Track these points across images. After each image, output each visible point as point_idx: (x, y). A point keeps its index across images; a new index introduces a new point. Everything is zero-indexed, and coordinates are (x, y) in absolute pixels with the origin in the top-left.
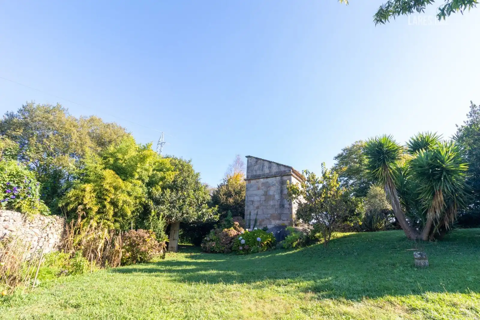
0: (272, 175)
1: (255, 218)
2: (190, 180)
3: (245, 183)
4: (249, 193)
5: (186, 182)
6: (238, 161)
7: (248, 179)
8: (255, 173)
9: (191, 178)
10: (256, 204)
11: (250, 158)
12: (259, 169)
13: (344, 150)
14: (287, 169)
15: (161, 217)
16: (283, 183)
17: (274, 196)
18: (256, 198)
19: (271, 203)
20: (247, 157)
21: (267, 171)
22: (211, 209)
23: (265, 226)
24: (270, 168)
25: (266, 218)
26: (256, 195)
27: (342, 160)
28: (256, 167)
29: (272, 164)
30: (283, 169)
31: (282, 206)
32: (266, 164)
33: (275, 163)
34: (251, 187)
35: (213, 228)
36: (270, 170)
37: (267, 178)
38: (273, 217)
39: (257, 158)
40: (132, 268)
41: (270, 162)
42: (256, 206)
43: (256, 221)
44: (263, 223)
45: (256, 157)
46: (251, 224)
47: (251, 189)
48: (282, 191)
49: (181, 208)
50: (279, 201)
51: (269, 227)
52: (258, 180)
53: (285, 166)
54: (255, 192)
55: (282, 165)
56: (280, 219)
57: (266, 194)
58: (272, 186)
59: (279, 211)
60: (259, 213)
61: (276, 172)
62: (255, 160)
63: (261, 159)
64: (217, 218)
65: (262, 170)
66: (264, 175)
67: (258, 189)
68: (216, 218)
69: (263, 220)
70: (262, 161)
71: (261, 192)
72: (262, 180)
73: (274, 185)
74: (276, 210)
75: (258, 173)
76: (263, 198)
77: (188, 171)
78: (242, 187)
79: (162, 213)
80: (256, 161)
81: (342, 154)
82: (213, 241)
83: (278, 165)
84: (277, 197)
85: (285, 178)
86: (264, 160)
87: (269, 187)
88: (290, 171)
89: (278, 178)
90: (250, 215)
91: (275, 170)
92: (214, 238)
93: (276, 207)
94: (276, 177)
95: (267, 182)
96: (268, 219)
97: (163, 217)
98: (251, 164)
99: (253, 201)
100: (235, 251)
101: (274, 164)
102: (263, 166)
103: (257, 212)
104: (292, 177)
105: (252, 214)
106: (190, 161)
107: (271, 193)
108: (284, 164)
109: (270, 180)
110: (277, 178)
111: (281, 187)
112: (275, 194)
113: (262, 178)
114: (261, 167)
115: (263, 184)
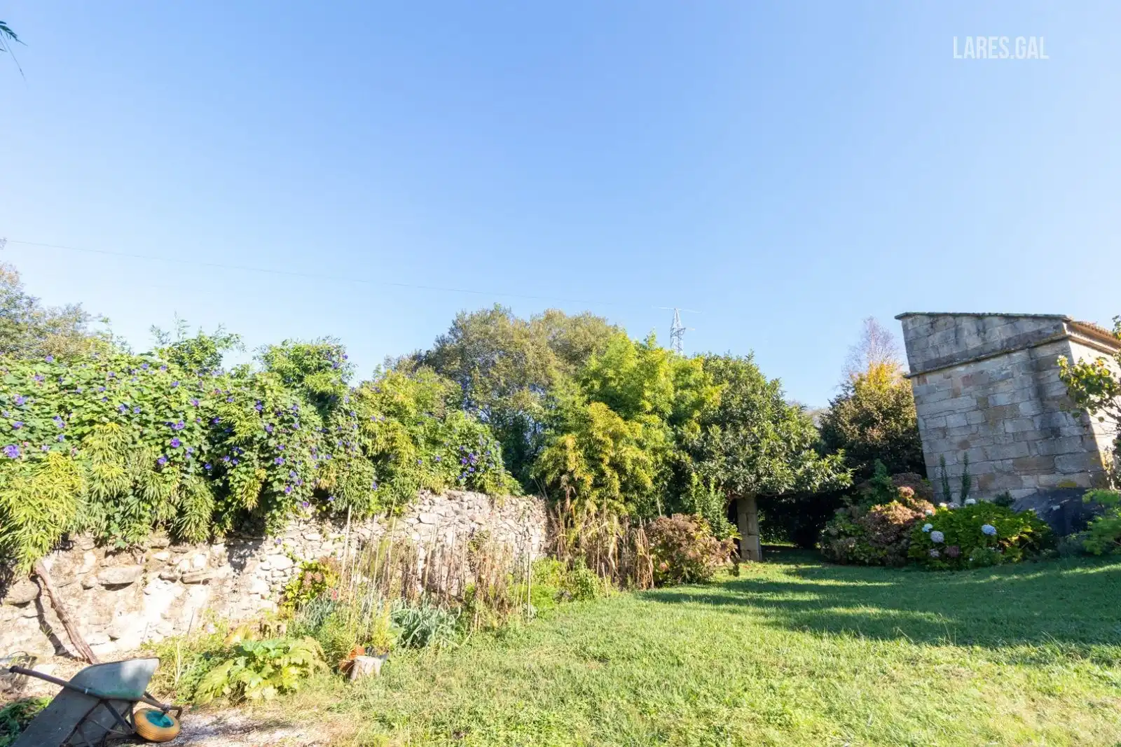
0: (994, 351)
1: (961, 473)
2: (758, 398)
3: (909, 386)
4: (926, 409)
5: (753, 407)
6: (874, 334)
7: (917, 373)
8: (933, 355)
9: (762, 394)
10: (957, 437)
11: (910, 320)
12: (945, 340)
14: (1044, 325)
15: (712, 486)
16: (1038, 368)
17: (1014, 406)
18: (953, 421)
19: (1009, 427)
20: (898, 318)
21: (972, 342)
22: (827, 461)
23: (1002, 493)
24: (981, 331)
25: (1000, 471)
26: (952, 412)
28: (936, 338)
29: (987, 319)
30: (1029, 327)
31: (1052, 432)
32: (967, 325)
33: (996, 315)
34: (931, 391)
35: (841, 504)
36: (984, 340)
37: (978, 360)
38: (1022, 465)
39: (930, 315)
40: (678, 592)
41: (979, 317)
42: (957, 439)
43: (966, 480)
44: (993, 485)
45: (927, 312)
46: (952, 489)
47: (933, 398)
48: (1040, 393)
49: (751, 464)
50: (1037, 421)
51: (1015, 494)
52: (948, 372)
54: (947, 404)
55: (1026, 317)
56: (1052, 470)
57: (984, 405)
58: (1001, 380)
59: (1043, 448)
60: (971, 459)
61: (1009, 340)
62: (927, 320)
63: (945, 315)
64: (847, 479)
65: (957, 343)
66: (965, 354)
67: (956, 395)
68: (843, 480)
69: (991, 477)
70: (951, 319)
71: (965, 402)
72: (962, 369)
73: (1007, 376)
74: (1031, 444)
75: (945, 352)
76: (977, 417)
77: (751, 380)
78: (900, 396)
79: (713, 479)
80: (932, 323)
82: (847, 536)
83: (1008, 318)
84: (1027, 408)
85: (1045, 352)
86: (955, 315)
87: (991, 383)
88: (1059, 327)
89: (1019, 356)
90: (943, 465)
91: (999, 334)
92: (849, 528)
93: (1030, 436)
94: (1008, 353)
95: (982, 372)
96: (1009, 473)
97: (717, 487)
98: (917, 333)
99: (945, 431)
100: (918, 560)
101: (996, 320)
102: (957, 331)
103: (965, 456)
104: (1071, 344)
105: (948, 463)
106: (749, 358)
107: (1002, 399)
108: (1032, 313)
109: (990, 366)
110: (1014, 355)
111: (1036, 380)
112: (1017, 400)
113: (961, 364)
114: (953, 336)
115: (967, 379)
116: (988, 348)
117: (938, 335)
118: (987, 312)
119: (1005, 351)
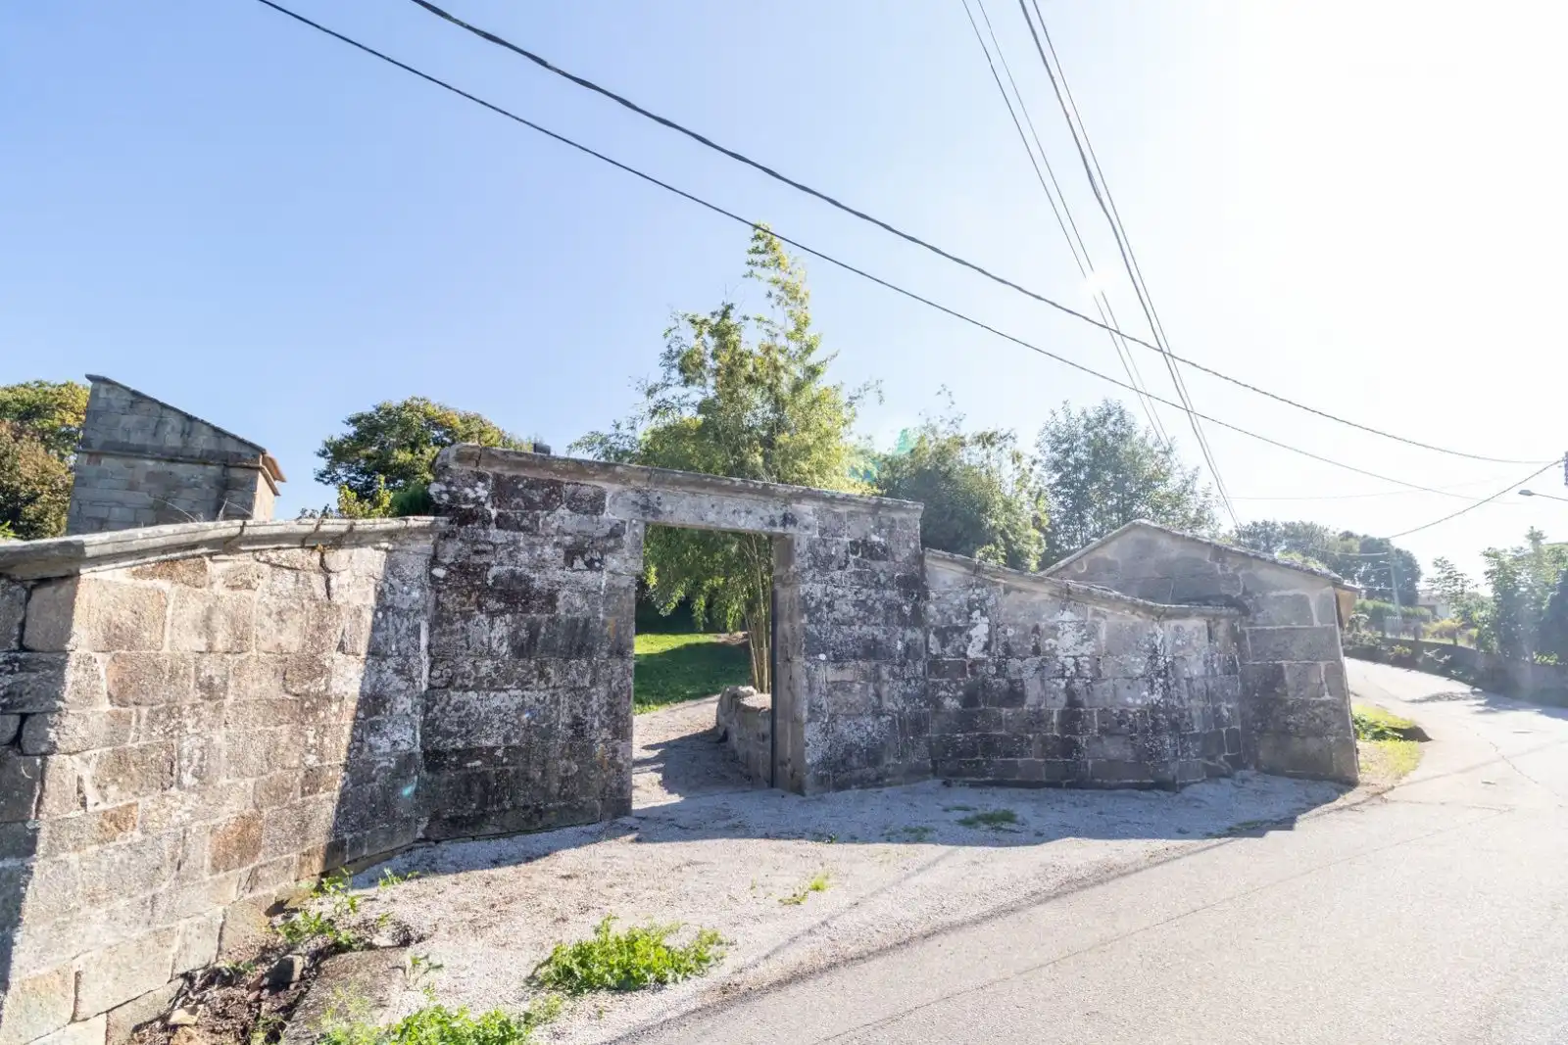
0: (192, 457)
4: (84, 493)
7: (89, 449)
8: (121, 437)
11: (103, 387)
12: (142, 427)
14: (244, 450)
16: (225, 486)
18: (118, 514)
20: (91, 378)
21: (172, 440)
24: (185, 434)
26: (121, 504)
28: (130, 421)
29: (196, 424)
30: (231, 447)
32: (174, 421)
33: (208, 424)
34: (102, 475)
36: (185, 442)
37: (172, 461)
39: (135, 393)
41: (190, 419)
45: (133, 388)
47: (101, 483)
52: (131, 461)
53: (242, 442)
54: (119, 495)
55: (234, 437)
57: (161, 506)
58: (189, 487)
61: (210, 452)
62: (128, 396)
63: (153, 401)
65: (155, 435)
66: (159, 449)
67: (132, 487)
70: (158, 408)
71: (143, 498)
72: (150, 463)
73: (196, 485)
75: (136, 439)
80: (132, 402)
83: (217, 431)
85: (238, 474)
86: (164, 406)
87: (176, 487)
88: (256, 457)
89: (213, 470)
91: (202, 443)
94: (205, 464)
95: (171, 473)
98: (107, 405)
99: (102, 522)
101: (205, 428)
102: (161, 423)
104: (260, 474)
107: (181, 505)
108: (241, 435)
109: (181, 470)
110: (210, 467)
111: (220, 495)
113: (152, 459)
114: (152, 426)
115: (152, 476)
116: (186, 453)
117: (135, 418)
118: (200, 417)
119: (204, 460)
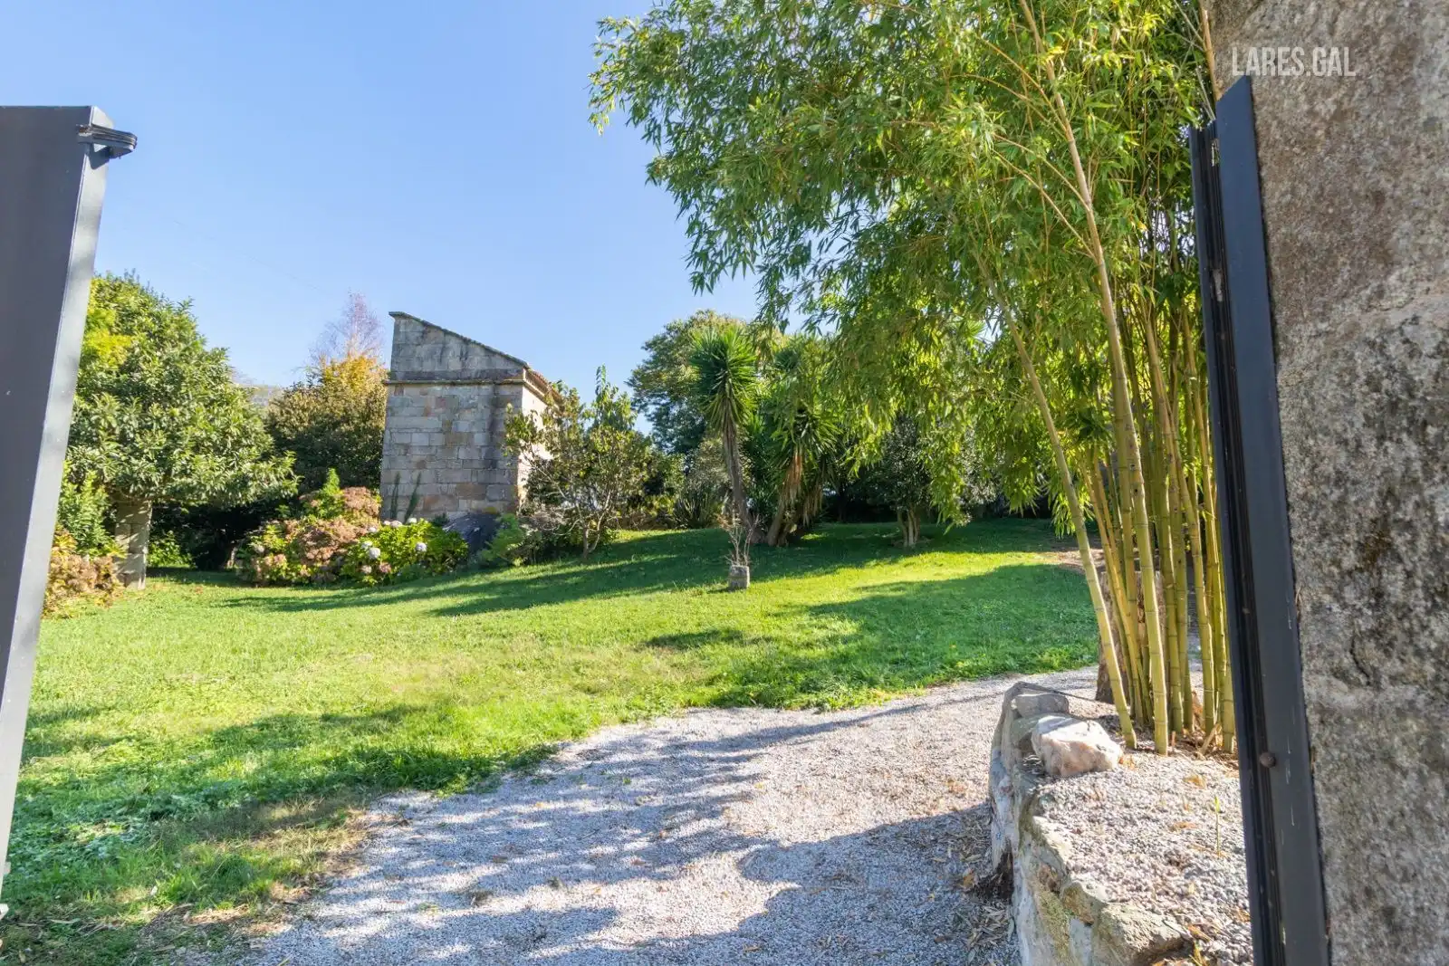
0: (469, 378)
1: (410, 492)
2: (189, 369)
3: (384, 392)
4: (395, 421)
5: (177, 378)
7: (396, 380)
8: (416, 367)
9: (198, 365)
10: (417, 455)
11: (403, 321)
12: (431, 354)
13: (670, 330)
14: (510, 367)
15: (88, 484)
16: (496, 403)
17: (471, 434)
18: (418, 439)
19: (462, 454)
20: (393, 315)
21: (454, 364)
22: (271, 464)
23: (440, 514)
24: (464, 356)
25: (444, 494)
26: (419, 430)
27: (661, 352)
28: (423, 350)
29: (471, 346)
30: (500, 365)
31: (491, 463)
32: (454, 346)
33: (479, 344)
34: (405, 404)
35: (276, 515)
36: (463, 364)
37: (453, 384)
38: (463, 490)
39: (425, 324)
41: (466, 341)
42: (416, 459)
43: (414, 500)
44: (435, 507)
45: (422, 319)
46: (399, 507)
47: (405, 412)
48: (493, 425)
49: (163, 460)
50: (484, 450)
51: (450, 515)
52: (426, 388)
53: (507, 358)
54: (417, 421)
55: (501, 354)
56: (483, 497)
57: (447, 429)
58: (469, 408)
59: (482, 477)
60: (424, 480)
61: (483, 371)
62: (421, 328)
63: (439, 328)
64: (293, 487)
65: (440, 361)
66: (444, 375)
67: (427, 413)
68: (287, 488)
69: (435, 499)
70: (442, 334)
71: (434, 422)
72: (438, 388)
73: (474, 406)
74: (474, 472)
75: (428, 367)
76: (439, 440)
77: (182, 339)
78: (373, 400)
79: (92, 474)
80: (423, 333)
81: (664, 338)
82: (276, 552)
83: (488, 350)
84: (480, 439)
85: (506, 391)
86: (446, 332)
87: (457, 410)
88: (520, 372)
89: (486, 389)
90: (397, 483)
91: (477, 364)
92: (278, 543)
93: (476, 465)
94: (479, 384)
95: (454, 396)
96: (451, 497)
97: (96, 484)
98: (406, 338)
99: (407, 447)
100: (349, 577)
101: (478, 350)
102: (444, 349)
103: (420, 476)
104: (524, 389)
105: (402, 481)
106: (185, 306)
107: (463, 426)
108: (506, 352)
109: (462, 392)
110: (483, 387)
111: (493, 414)
112: (474, 430)
113: (439, 384)
114: (439, 352)
115: (441, 401)
116: (466, 374)
117: (426, 347)
118: (473, 339)
119: (476, 382)
